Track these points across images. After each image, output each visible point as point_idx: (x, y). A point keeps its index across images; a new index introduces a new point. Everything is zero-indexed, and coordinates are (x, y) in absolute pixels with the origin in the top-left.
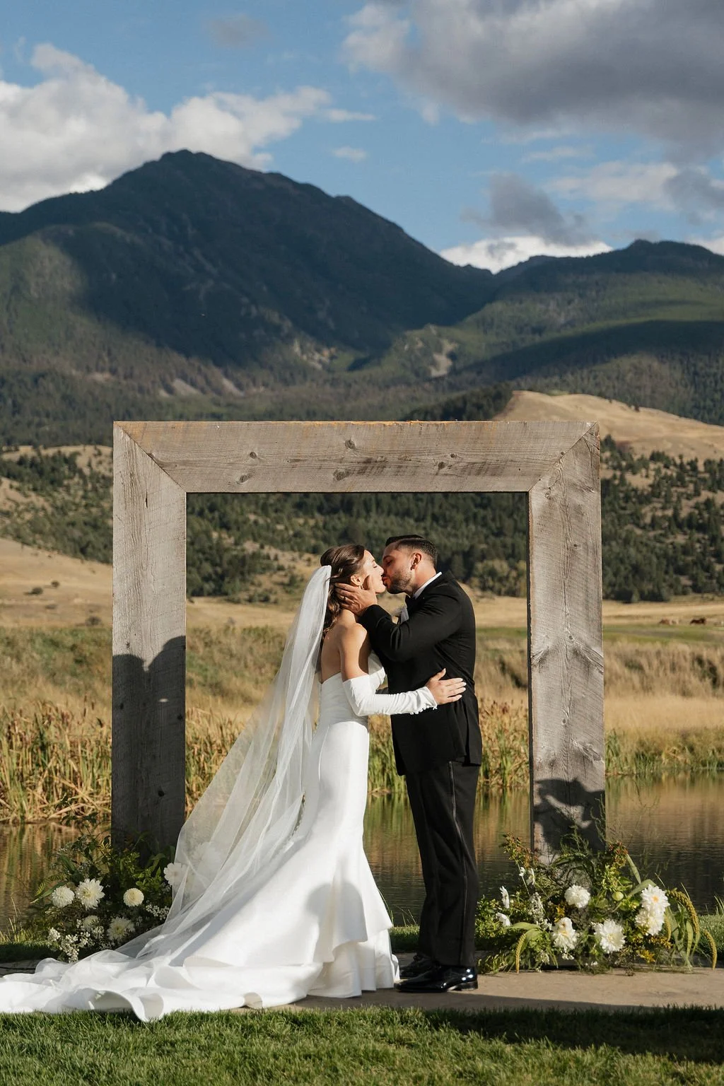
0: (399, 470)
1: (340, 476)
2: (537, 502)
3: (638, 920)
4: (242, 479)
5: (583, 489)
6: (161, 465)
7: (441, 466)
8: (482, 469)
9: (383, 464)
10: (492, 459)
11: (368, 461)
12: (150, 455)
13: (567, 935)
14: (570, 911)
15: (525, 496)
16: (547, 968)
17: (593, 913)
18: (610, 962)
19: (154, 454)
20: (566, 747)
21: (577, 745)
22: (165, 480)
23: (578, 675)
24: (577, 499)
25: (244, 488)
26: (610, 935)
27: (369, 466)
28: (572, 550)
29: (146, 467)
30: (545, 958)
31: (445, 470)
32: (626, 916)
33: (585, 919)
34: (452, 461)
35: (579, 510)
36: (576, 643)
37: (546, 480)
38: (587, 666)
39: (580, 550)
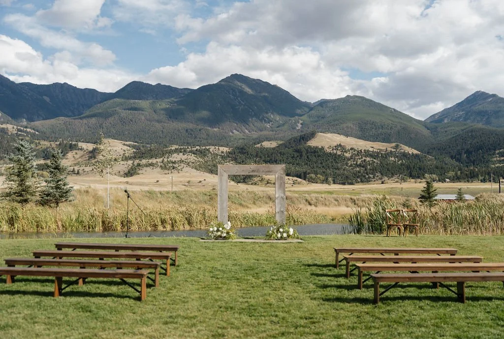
0: (257, 172)
1: (249, 173)
2: (276, 176)
3: (289, 233)
5: (283, 174)
6: (224, 171)
8: (269, 172)
9: (255, 171)
10: (270, 170)
13: (279, 235)
14: (280, 232)
16: (276, 240)
17: (284, 232)
18: (285, 239)
20: (280, 210)
21: (282, 210)
22: (225, 173)
23: (282, 200)
24: (282, 176)
25: (236, 174)
26: (285, 235)
27: (253, 171)
28: (281, 183)
29: (222, 171)
30: (276, 238)
32: (288, 232)
33: (282, 233)
34: (265, 170)
36: (282, 196)
37: (278, 173)
38: (283, 199)
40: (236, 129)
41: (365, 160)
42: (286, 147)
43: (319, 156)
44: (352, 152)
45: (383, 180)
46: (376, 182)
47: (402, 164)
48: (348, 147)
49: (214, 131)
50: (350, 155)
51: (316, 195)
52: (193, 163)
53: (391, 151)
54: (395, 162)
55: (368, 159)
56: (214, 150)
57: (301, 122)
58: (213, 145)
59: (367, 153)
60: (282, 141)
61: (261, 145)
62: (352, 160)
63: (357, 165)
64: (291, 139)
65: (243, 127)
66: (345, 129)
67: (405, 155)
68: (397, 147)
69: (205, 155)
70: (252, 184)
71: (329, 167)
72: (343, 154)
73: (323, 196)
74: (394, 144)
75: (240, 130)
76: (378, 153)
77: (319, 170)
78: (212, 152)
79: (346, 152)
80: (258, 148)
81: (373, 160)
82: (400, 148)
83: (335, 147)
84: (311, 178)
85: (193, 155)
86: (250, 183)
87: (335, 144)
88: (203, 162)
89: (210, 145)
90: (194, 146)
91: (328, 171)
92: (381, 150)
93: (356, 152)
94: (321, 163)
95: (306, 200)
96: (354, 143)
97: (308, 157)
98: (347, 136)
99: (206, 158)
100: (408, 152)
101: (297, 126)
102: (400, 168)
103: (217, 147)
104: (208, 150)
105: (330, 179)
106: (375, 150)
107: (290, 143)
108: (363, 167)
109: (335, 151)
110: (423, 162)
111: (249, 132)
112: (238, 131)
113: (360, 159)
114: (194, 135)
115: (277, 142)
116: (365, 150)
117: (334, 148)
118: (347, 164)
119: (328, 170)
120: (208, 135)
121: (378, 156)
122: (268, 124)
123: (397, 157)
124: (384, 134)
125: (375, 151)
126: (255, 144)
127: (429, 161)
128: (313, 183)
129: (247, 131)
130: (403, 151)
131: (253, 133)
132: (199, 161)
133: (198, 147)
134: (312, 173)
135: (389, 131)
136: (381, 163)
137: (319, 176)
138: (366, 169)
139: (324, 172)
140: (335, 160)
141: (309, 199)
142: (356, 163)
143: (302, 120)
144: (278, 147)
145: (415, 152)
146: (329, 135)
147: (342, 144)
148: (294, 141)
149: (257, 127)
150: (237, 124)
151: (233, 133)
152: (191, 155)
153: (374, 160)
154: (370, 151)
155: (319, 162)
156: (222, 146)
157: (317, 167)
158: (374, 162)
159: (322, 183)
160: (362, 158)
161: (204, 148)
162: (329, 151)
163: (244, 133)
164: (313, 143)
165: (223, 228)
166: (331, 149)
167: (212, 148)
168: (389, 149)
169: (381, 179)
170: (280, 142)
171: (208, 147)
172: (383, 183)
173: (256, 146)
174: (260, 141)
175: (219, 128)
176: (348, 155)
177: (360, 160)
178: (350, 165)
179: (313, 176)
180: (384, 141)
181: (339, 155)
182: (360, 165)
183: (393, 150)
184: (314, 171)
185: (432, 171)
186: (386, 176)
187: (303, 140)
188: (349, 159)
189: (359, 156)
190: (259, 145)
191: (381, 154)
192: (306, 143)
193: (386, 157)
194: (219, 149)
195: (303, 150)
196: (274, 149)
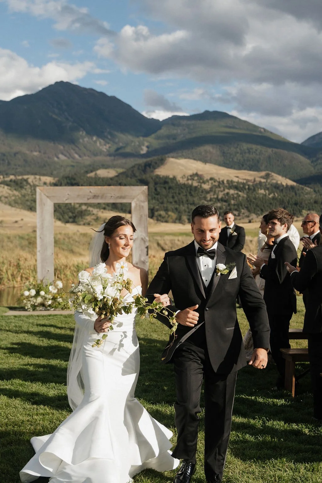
0: (102, 197)
1: (88, 199)
2: (133, 205)
4: (66, 200)
5: (144, 202)
6: (48, 197)
7: (111, 197)
8: (121, 197)
9: (98, 196)
10: (123, 195)
11: (95, 196)
12: (45, 195)
15: (130, 204)
19: (46, 194)
20: (140, 259)
21: (142, 259)
22: (48, 200)
23: (143, 243)
24: (142, 204)
25: (66, 202)
27: (95, 197)
28: (141, 216)
29: (44, 197)
31: (112, 198)
34: (114, 196)
35: (143, 207)
36: (142, 236)
37: (135, 200)
39: (143, 216)
40: (62, 154)
41: (228, 194)
42: (127, 176)
43: (170, 188)
44: (212, 183)
45: (250, 218)
46: (242, 221)
47: (274, 198)
48: (207, 177)
49: (34, 155)
50: (210, 186)
51: (171, 237)
52: (6, 197)
53: (260, 182)
54: (265, 195)
55: (232, 192)
56: (34, 181)
57: (146, 144)
58: (32, 174)
59: (231, 185)
60: (123, 168)
61: (96, 174)
62: (212, 193)
63: (218, 200)
64: (133, 167)
65: (72, 151)
66: (203, 153)
67: (277, 187)
68: (267, 176)
69: (22, 187)
70: (84, 224)
71: (183, 202)
72: (201, 186)
73: (180, 238)
74: (263, 173)
75: (68, 155)
76: (243, 184)
77: (170, 206)
78: (32, 184)
79: (204, 182)
80: (91, 178)
81: (237, 194)
82: (271, 178)
83: (191, 176)
84: (160, 215)
85: (6, 187)
86: (82, 223)
87: (190, 172)
88: (20, 196)
89: (28, 173)
90: (7, 175)
91: (182, 208)
92: (248, 181)
93: (216, 184)
94: (173, 197)
95: (159, 244)
96: (214, 171)
97: (156, 190)
98: (205, 161)
99: (23, 191)
100: (281, 183)
101: (142, 149)
102: (271, 204)
103: (38, 177)
104: (26, 181)
105: (185, 218)
106: (240, 181)
107: (133, 171)
108: (226, 201)
109: (190, 182)
110: (300, 196)
111: (80, 156)
112: (65, 156)
113: (222, 191)
114: (7, 161)
115: (116, 169)
116: (228, 181)
117: (189, 177)
118: (205, 198)
119: (181, 206)
120: (25, 161)
121: (244, 187)
122: (105, 147)
123: (268, 189)
124: (251, 160)
125: (241, 183)
126: (87, 172)
127: (307, 194)
128: (162, 222)
129: (77, 156)
130: (274, 181)
131: (85, 158)
132: (14, 195)
133: (12, 177)
134: (162, 210)
135: (258, 157)
136: (248, 197)
137: (170, 213)
138: (229, 205)
139: (176, 209)
140: (190, 193)
141: (162, 242)
142: (217, 197)
143: (147, 142)
144: (117, 176)
145: (290, 183)
146: (182, 161)
147: (200, 173)
148: (138, 169)
149: (90, 151)
150: (64, 147)
151: (58, 158)
152: (4, 188)
153: (240, 193)
154: (234, 182)
155: (171, 195)
156: (44, 175)
157: (168, 202)
158: (239, 196)
159: (174, 222)
160: (224, 190)
161: (20, 177)
162: (182, 181)
163: (74, 158)
164: (162, 172)
165: (47, 292)
166: (185, 179)
167: (31, 179)
168: (258, 179)
169: (248, 217)
170: (121, 170)
171: (25, 177)
172: (250, 222)
173: (89, 175)
174: (93, 168)
175: (40, 152)
176: (206, 187)
177: (222, 193)
178: (209, 199)
179: (163, 213)
180: (251, 168)
181: (196, 187)
182: (222, 200)
183: (263, 180)
184: (164, 207)
185: (311, 207)
186: (254, 213)
187: (150, 167)
188: (208, 192)
189: (220, 187)
190: (92, 175)
191: (249, 185)
192: (152, 172)
193: (254, 190)
194: (40, 179)
195: (150, 180)
196: (111, 179)
